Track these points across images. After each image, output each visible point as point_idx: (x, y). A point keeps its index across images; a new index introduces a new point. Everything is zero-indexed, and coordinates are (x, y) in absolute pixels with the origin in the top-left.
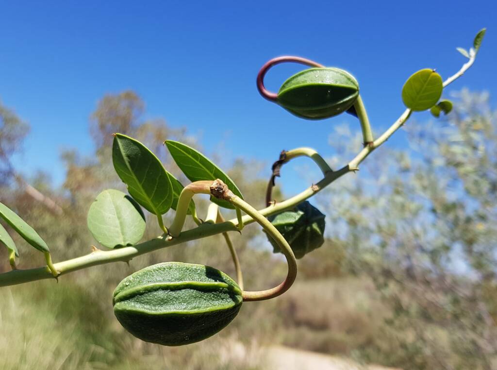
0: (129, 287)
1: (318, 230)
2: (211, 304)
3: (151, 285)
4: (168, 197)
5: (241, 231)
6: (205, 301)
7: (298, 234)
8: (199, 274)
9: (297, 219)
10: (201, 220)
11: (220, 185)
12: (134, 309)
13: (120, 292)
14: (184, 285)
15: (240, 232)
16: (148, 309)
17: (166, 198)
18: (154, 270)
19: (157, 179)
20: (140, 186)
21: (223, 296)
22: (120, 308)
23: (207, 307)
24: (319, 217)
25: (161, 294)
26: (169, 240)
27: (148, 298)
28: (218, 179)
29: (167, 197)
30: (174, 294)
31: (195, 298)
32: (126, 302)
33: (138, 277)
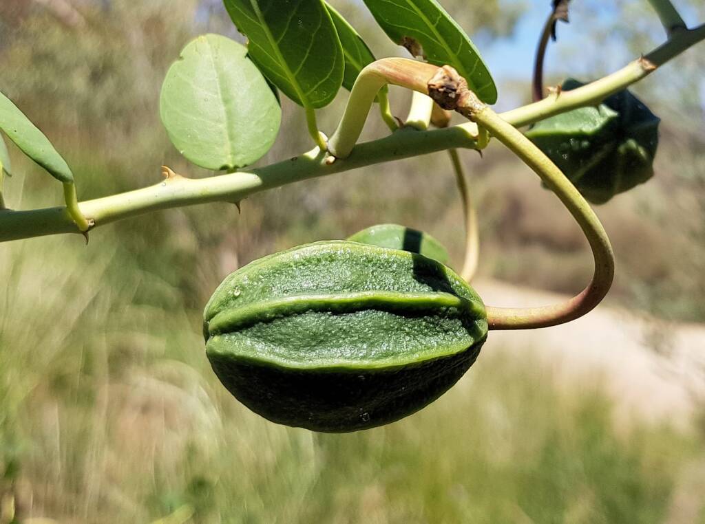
0: (241, 300)
1: (642, 152)
2: (422, 344)
3: (289, 300)
4: (332, 74)
5: (482, 151)
6: (408, 338)
7: (598, 157)
8: (394, 272)
9: (598, 126)
10: (398, 119)
11: (451, 80)
12: (250, 355)
13: (219, 312)
14: (362, 302)
15: (480, 151)
16: (283, 356)
17: (328, 77)
18: (296, 263)
19: (313, 35)
20: (274, 46)
21: (447, 324)
22: (220, 351)
23: (412, 352)
24: (647, 124)
25: (311, 322)
26: (328, 163)
27: (283, 330)
28: (447, 67)
29: (329, 74)
30: (340, 321)
31: (387, 330)
32: (233, 337)
33: (260, 279)
